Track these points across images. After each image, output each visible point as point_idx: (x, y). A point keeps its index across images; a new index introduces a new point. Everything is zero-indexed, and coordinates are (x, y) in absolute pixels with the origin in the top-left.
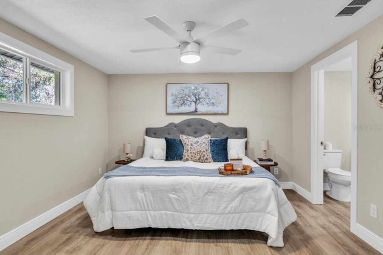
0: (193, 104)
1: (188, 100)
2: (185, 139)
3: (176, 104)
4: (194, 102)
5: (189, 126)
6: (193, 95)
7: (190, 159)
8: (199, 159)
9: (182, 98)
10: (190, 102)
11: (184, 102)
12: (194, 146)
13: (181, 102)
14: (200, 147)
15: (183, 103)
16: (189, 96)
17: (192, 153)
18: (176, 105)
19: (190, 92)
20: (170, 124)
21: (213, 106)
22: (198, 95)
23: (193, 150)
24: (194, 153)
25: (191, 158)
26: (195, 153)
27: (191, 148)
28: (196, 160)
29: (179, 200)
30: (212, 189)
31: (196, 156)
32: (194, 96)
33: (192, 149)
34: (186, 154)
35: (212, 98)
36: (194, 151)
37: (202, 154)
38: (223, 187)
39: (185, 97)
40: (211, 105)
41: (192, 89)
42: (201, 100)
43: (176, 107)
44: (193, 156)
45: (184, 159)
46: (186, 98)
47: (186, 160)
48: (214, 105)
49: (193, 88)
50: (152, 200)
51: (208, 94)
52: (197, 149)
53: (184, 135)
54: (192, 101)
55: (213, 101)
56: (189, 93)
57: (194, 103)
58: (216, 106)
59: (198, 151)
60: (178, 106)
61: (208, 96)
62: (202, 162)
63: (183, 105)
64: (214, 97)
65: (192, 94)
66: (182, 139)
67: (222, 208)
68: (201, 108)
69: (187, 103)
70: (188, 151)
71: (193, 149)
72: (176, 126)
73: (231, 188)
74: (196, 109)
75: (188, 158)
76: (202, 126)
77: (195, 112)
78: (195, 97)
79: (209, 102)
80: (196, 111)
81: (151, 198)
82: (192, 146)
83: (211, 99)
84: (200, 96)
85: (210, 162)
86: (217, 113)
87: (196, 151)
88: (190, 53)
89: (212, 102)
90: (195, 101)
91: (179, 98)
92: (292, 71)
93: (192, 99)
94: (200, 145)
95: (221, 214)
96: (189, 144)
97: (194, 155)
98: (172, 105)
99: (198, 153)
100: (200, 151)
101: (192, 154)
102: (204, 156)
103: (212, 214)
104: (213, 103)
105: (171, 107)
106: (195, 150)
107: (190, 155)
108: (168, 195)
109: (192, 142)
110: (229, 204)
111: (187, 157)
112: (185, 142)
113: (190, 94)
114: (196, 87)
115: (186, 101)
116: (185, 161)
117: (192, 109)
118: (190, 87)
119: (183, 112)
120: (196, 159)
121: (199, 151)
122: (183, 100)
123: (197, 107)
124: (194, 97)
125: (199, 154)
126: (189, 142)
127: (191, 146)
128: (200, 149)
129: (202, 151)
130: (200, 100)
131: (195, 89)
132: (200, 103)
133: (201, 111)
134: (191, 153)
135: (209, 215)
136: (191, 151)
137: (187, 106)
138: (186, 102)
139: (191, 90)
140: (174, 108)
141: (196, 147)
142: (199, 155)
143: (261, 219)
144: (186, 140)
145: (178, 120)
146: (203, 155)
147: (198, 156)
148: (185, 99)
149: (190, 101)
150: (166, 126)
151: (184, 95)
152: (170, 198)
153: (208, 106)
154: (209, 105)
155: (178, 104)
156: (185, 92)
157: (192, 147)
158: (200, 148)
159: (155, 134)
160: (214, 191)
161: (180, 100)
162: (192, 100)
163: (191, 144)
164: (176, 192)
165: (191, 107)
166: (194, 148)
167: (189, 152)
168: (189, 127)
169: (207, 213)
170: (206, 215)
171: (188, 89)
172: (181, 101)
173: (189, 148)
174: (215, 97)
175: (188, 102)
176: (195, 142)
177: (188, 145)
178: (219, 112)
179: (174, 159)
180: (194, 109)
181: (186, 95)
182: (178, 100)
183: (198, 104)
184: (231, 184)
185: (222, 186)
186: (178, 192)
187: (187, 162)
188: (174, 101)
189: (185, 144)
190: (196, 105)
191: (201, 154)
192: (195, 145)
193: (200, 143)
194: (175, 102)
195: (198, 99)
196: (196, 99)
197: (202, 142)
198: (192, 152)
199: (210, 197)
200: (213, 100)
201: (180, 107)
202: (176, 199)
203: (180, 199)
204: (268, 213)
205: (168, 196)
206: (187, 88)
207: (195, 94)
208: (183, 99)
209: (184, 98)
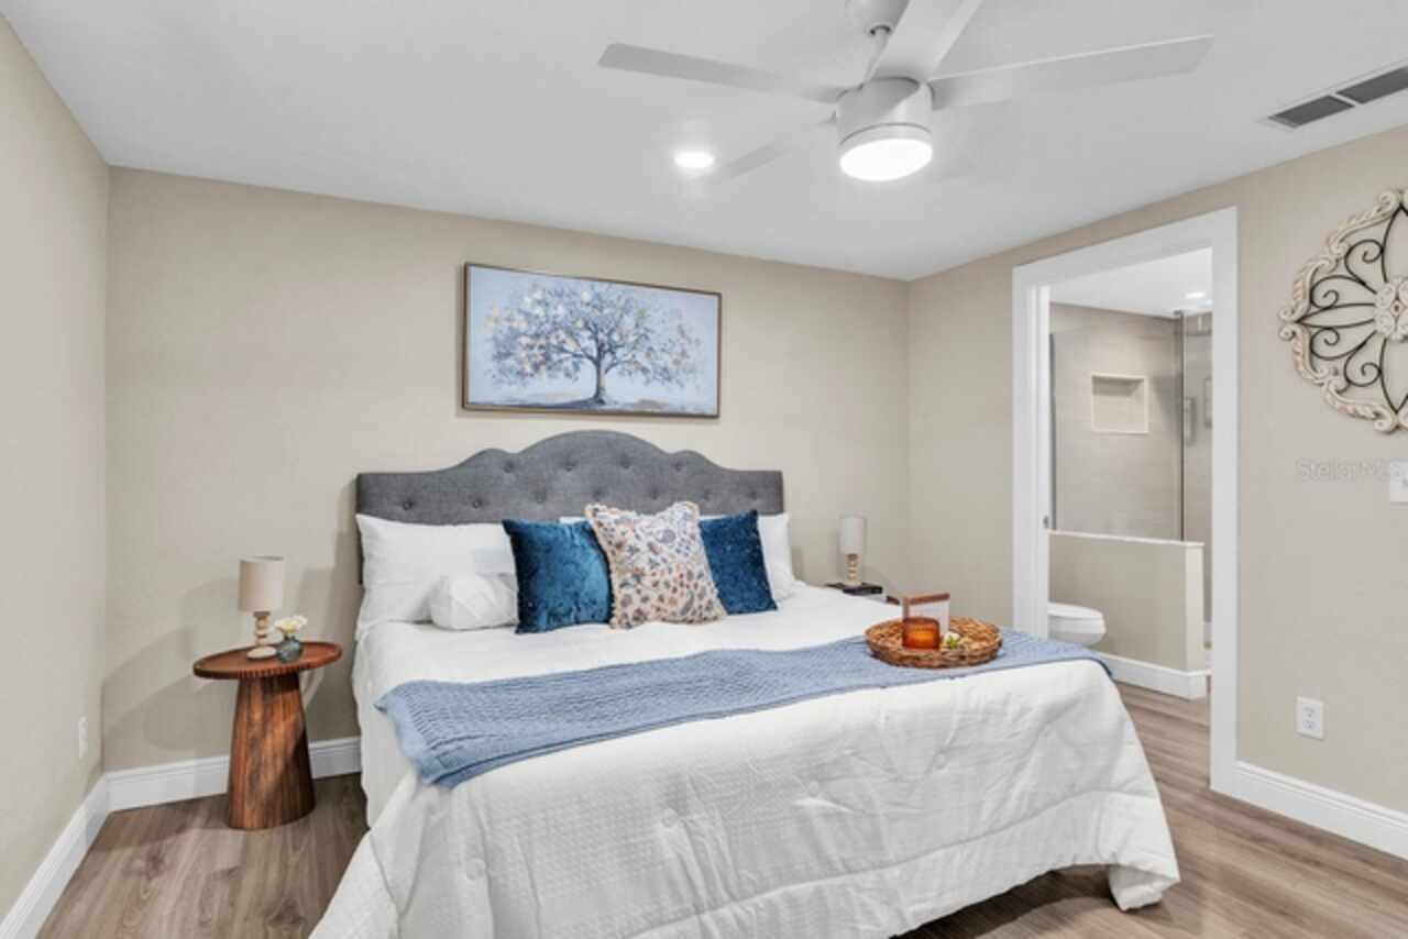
0: (588, 368)
1: (566, 347)
2: (617, 522)
3: (510, 362)
4: (590, 358)
5: (569, 465)
6: (586, 327)
7: (652, 614)
8: (686, 609)
9: (537, 336)
10: (575, 360)
11: (547, 357)
12: (664, 555)
13: (535, 356)
14: (687, 555)
15: (545, 362)
16: (570, 333)
17: (661, 585)
18: (510, 370)
19: (575, 314)
20: (481, 455)
21: (666, 382)
22: (606, 331)
23: (662, 573)
24: (667, 585)
25: (658, 609)
26: (673, 584)
27: (651, 561)
28: (674, 614)
29: (840, 814)
30: (951, 734)
31: (676, 595)
32: (589, 333)
33: (660, 568)
34: (630, 591)
35: (663, 350)
36: (668, 577)
37: (696, 586)
38: (985, 721)
39: (553, 336)
40: (658, 377)
41: (582, 303)
42: (619, 352)
43: (512, 377)
44: (666, 601)
45: (626, 616)
46: (557, 337)
47: (636, 619)
48: (669, 379)
49: (587, 296)
50: (725, 849)
51: (646, 329)
52: (678, 567)
53: (604, 507)
54: (581, 356)
55: (666, 360)
56: (570, 319)
57: (589, 363)
58: (678, 382)
59: (681, 576)
60: (521, 374)
61: (647, 338)
62: (691, 622)
63: (543, 368)
64: (669, 345)
65: (580, 324)
66: (600, 525)
67: (989, 806)
68: (622, 388)
69: (561, 361)
70: (638, 576)
71: (663, 566)
72: (510, 464)
73: (1009, 718)
74: (599, 389)
75: (646, 607)
76: (625, 462)
77: (594, 406)
78: (597, 340)
79: (653, 364)
80: (598, 398)
81: (722, 837)
82: (656, 553)
83: (659, 354)
84: (615, 337)
85: (715, 618)
86: (679, 411)
87: (675, 574)
88: (902, 129)
89: (661, 363)
90: (595, 354)
91: (525, 334)
92: (908, 277)
93: (583, 345)
94: (683, 549)
95: (991, 832)
96: (642, 546)
97: (668, 594)
98: (492, 365)
99: (682, 585)
100: (690, 574)
101: (663, 590)
102: (701, 597)
103: (961, 842)
104: (665, 369)
105: (489, 376)
106: (670, 570)
107: (654, 596)
108: (799, 803)
109: (651, 534)
110: (1010, 786)
111: (637, 603)
112: (617, 537)
113: (574, 323)
114: (598, 296)
115: (558, 353)
116: (629, 626)
117: (583, 388)
118: (574, 293)
119: (542, 401)
120: (674, 609)
121: (685, 572)
122: (541, 347)
123: (602, 383)
124: (590, 338)
125: (688, 587)
126: (637, 537)
127: (653, 556)
128: (690, 567)
129: (696, 574)
130: (613, 353)
131: (596, 302)
132: (613, 365)
133: (617, 399)
134: (656, 584)
135: (949, 850)
136: (657, 578)
137: (561, 375)
138: (555, 357)
139: (578, 306)
140: (501, 381)
141: (672, 556)
142: (685, 590)
143: (1095, 814)
144: (622, 528)
145: (518, 436)
146: (698, 591)
147: (682, 594)
148: (554, 342)
149: (575, 356)
150: (462, 465)
151: (548, 326)
152: (803, 819)
153: (648, 382)
154: (650, 376)
155: (520, 362)
156: (552, 312)
157: (658, 559)
158: (685, 560)
159: (409, 504)
160: (956, 744)
161: (532, 347)
162: (583, 350)
163: (651, 547)
164: (821, 781)
165: (577, 379)
166: (664, 561)
167: (647, 581)
168: (569, 470)
169: (945, 846)
170: (940, 853)
171: (566, 299)
172: (536, 351)
173: (642, 562)
174: (674, 344)
175: (567, 359)
176: (660, 536)
177: (634, 550)
178: (690, 410)
179: (565, 620)
180: (589, 392)
181: (556, 326)
182: (520, 343)
183: (607, 371)
184: (1005, 703)
185: (980, 717)
186: (830, 779)
187: (639, 629)
188: (503, 351)
189: (619, 546)
190: (598, 373)
191: (692, 588)
192: (666, 550)
193: (683, 540)
194: (508, 355)
195: (607, 347)
196: (600, 349)
197: (685, 533)
198: (662, 580)
199: (944, 772)
200: (666, 357)
201: (528, 379)
202: (827, 816)
203: (843, 809)
204: (1119, 789)
205: (797, 808)
206: (560, 295)
207: (595, 326)
208: (542, 341)
209: (547, 338)
